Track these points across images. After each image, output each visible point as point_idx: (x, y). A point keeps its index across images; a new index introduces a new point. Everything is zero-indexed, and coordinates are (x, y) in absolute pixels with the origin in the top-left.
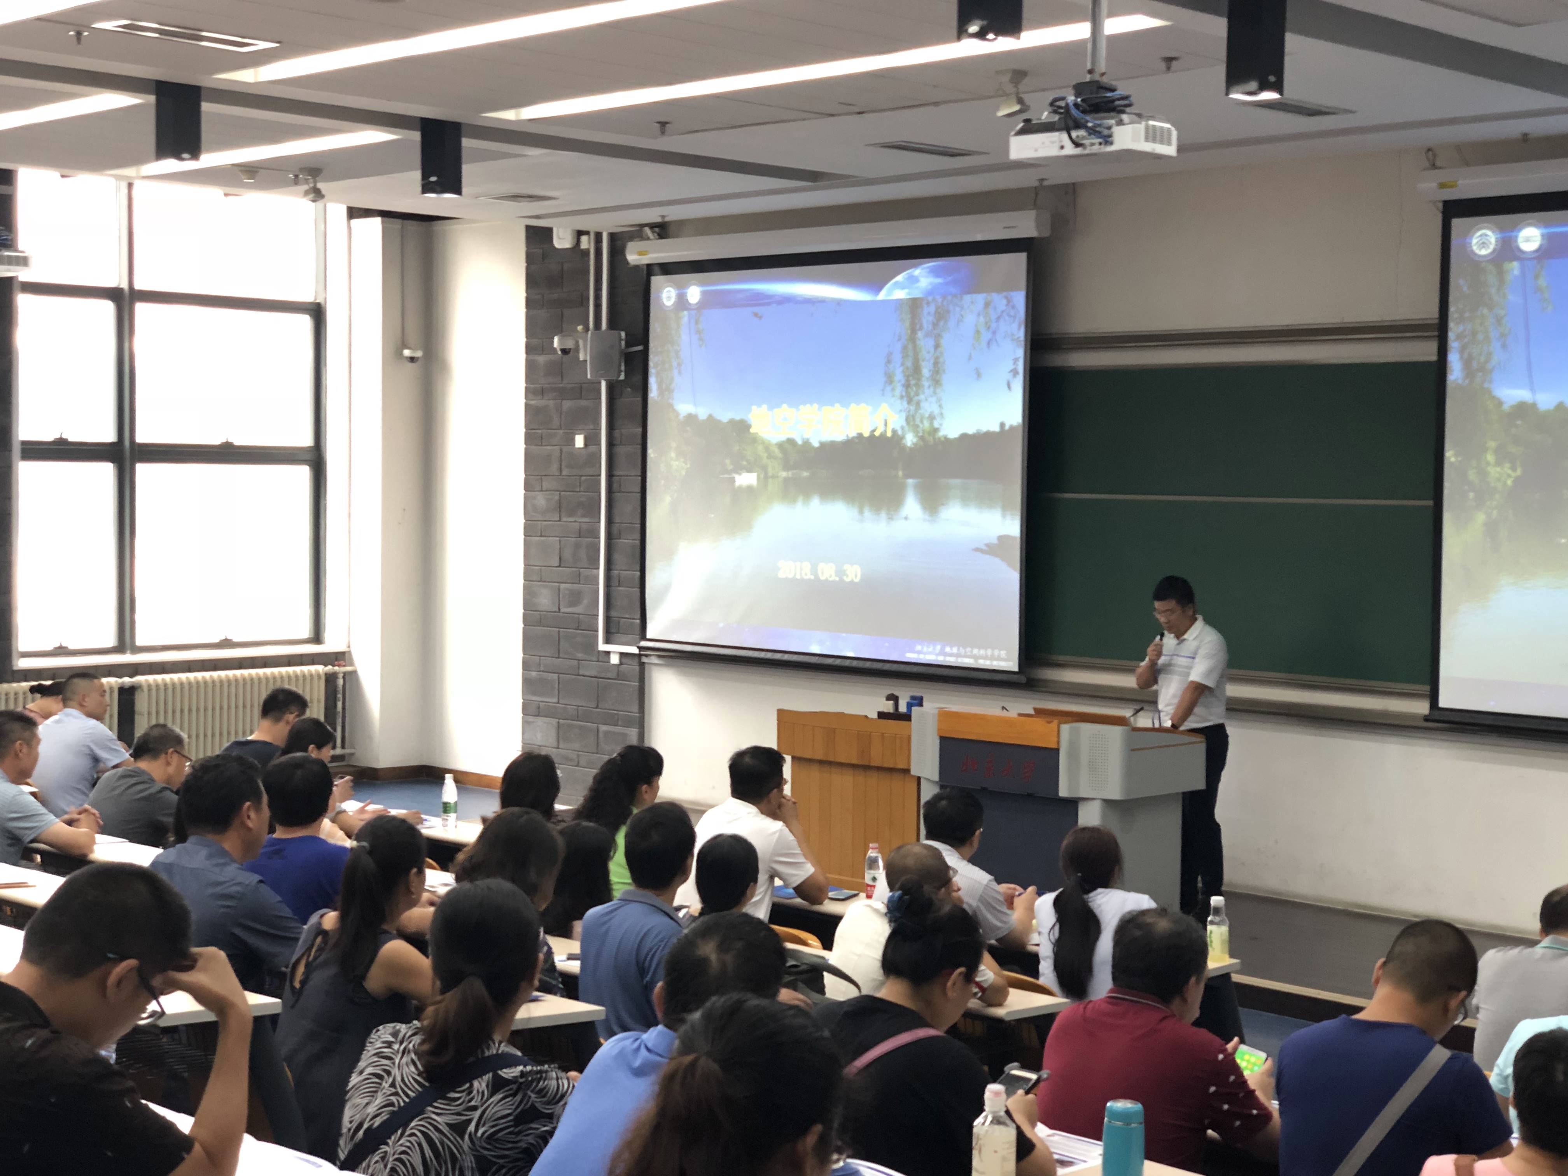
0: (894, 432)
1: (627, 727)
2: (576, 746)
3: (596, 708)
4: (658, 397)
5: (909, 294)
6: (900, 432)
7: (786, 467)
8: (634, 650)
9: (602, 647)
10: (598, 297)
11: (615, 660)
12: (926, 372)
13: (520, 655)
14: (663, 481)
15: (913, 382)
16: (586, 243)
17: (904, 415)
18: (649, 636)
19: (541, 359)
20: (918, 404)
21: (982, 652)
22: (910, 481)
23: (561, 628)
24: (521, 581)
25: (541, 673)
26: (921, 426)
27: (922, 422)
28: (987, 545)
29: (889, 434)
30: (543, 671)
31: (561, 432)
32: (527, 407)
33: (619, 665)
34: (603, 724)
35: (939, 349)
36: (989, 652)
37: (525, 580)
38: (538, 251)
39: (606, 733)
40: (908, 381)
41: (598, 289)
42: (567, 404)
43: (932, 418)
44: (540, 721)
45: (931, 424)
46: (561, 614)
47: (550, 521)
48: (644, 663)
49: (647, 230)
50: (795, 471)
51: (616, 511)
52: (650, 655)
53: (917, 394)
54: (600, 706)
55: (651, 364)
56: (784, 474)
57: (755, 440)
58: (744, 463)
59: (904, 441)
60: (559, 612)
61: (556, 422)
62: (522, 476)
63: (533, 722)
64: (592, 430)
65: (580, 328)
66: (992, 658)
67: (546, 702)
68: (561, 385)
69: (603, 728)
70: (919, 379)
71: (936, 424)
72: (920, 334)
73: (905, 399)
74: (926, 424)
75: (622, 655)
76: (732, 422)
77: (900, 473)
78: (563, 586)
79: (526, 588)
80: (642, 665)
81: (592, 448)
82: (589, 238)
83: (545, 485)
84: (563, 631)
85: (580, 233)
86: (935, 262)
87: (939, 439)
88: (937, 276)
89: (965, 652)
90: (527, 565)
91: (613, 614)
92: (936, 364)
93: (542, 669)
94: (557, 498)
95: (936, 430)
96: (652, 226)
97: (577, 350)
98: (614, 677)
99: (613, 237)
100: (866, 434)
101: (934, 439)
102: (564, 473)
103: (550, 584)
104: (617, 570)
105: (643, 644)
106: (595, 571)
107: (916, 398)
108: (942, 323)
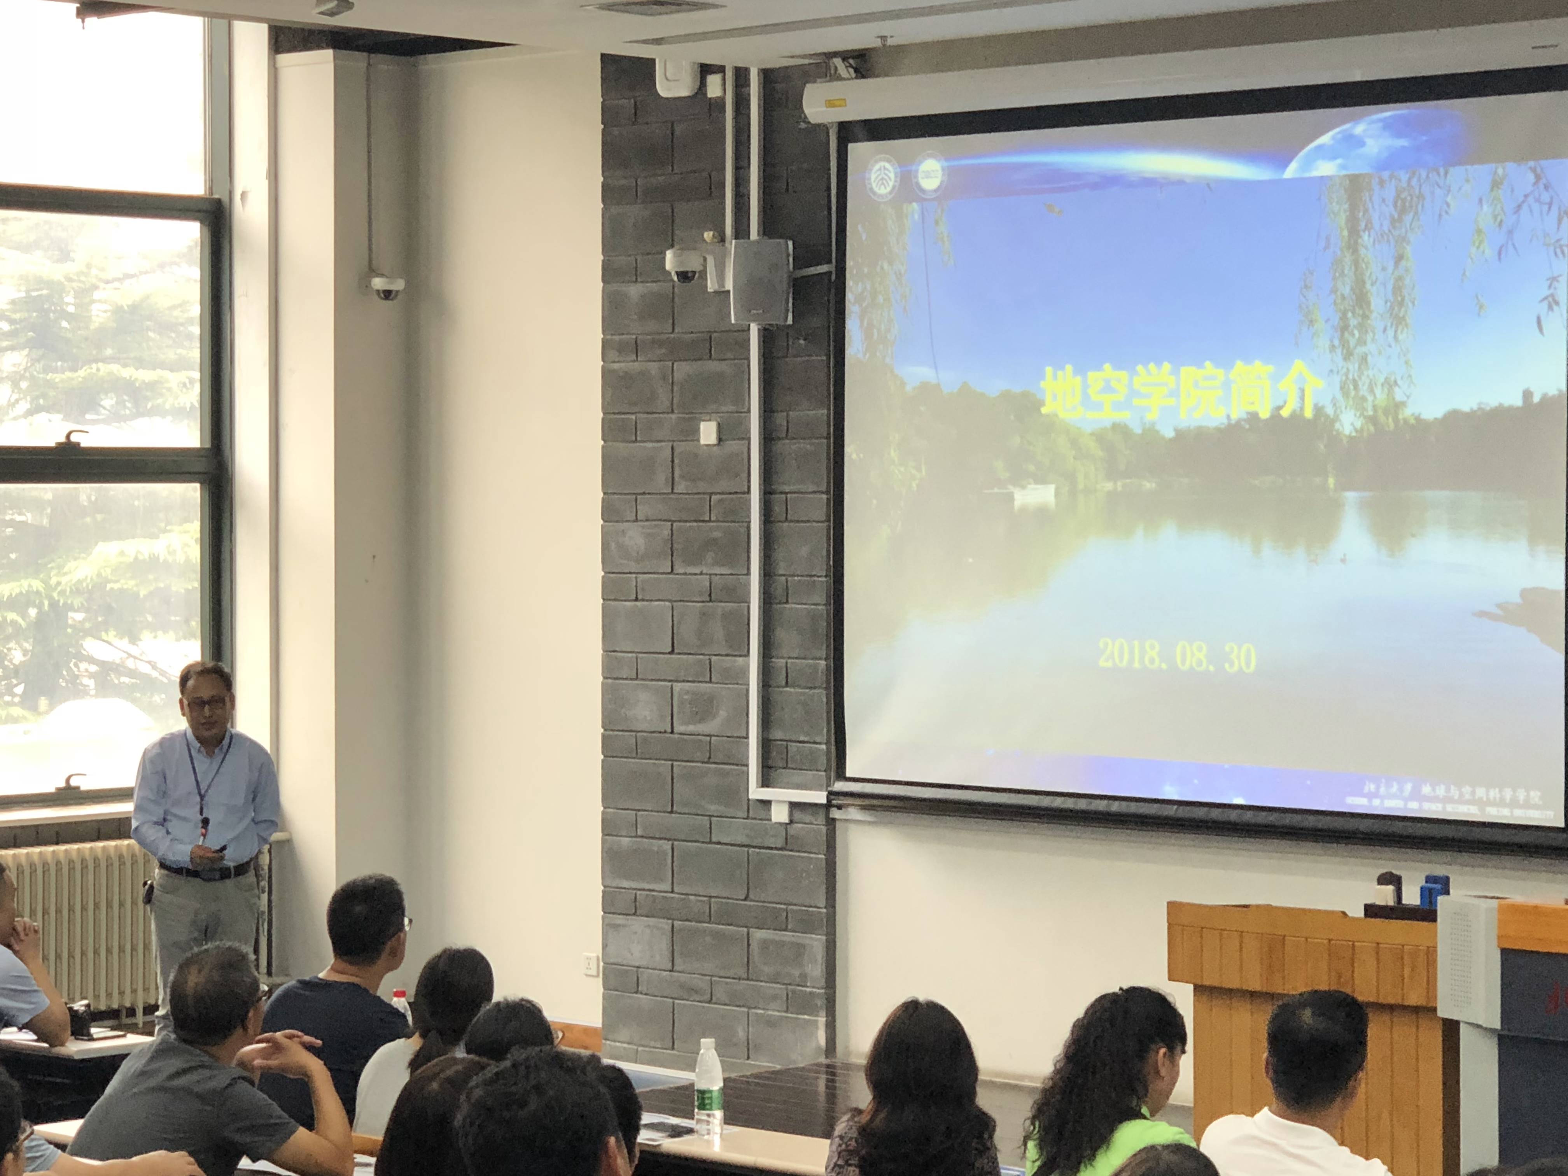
0: (1318, 410)
1: (805, 933)
2: (708, 967)
3: (745, 899)
4: (865, 355)
5: (1343, 167)
6: (1330, 411)
7: (1112, 474)
8: (820, 797)
9: (756, 792)
10: (741, 183)
11: (779, 815)
12: (1377, 303)
13: (598, 808)
14: (875, 502)
15: (1353, 322)
16: (714, 87)
17: (1337, 380)
18: (849, 773)
19: (635, 291)
20: (1364, 359)
21: (1494, 793)
22: (1351, 496)
23: (676, 761)
24: (598, 679)
25: (639, 839)
26: (1370, 398)
27: (1371, 391)
28: (1499, 606)
29: (1309, 414)
30: (642, 837)
31: (673, 416)
32: (606, 373)
33: (787, 824)
34: (758, 928)
35: (1403, 263)
36: (1508, 794)
37: (605, 678)
38: (627, 104)
39: (765, 944)
40: (1344, 317)
41: (741, 166)
42: (683, 370)
43: (1390, 385)
44: (638, 924)
45: (1390, 393)
46: (676, 736)
47: (654, 573)
48: (834, 820)
49: (838, 61)
50: (1128, 481)
51: (779, 553)
52: (849, 805)
53: (1362, 342)
54: (751, 896)
55: (850, 296)
56: (1109, 486)
57: (1050, 426)
58: (1032, 468)
59: (1337, 426)
60: (672, 732)
61: (663, 401)
62: (599, 495)
63: (624, 926)
64: (732, 412)
65: (708, 235)
66: (1514, 804)
67: (650, 890)
68: (672, 336)
69: (759, 935)
70: (1365, 317)
71: (1399, 396)
72: (1366, 238)
73: (1339, 351)
74: (1381, 395)
75: (794, 806)
76: (1006, 396)
77: (1331, 481)
78: (677, 687)
79: (606, 690)
80: (831, 823)
81: (732, 446)
82: (724, 79)
83: (644, 511)
84: (679, 766)
85: (705, 70)
86: (1394, 109)
87: (1406, 421)
88: (1399, 134)
89: (1461, 795)
90: (610, 652)
91: (777, 734)
92: (1397, 289)
93: (639, 833)
94: (667, 532)
95: (1399, 406)
96: (845, 56)
97: (703, 274)
98: (779, 846)
99: (767, 75)
100: (1265, 414)
101: (1396, 421)
102: (680, 488)
103: (654, 683)
104: (782, 658)
105: (839, 786)
106: (740, 660)
107: (1360, 350)
108: (1408, 218)
